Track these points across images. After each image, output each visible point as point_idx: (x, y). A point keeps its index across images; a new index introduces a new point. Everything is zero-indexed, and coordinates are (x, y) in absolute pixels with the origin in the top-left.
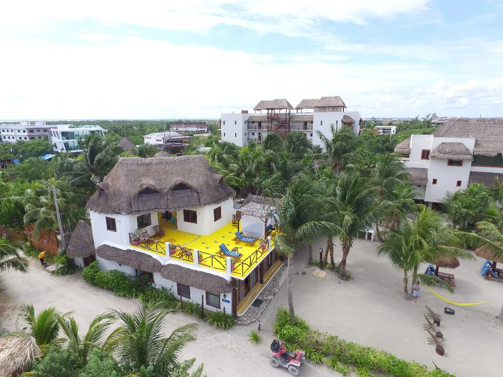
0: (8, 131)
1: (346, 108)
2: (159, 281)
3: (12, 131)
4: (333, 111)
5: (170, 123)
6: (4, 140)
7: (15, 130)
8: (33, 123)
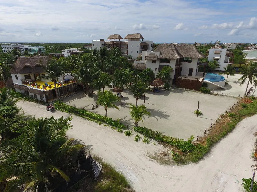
0: (5, 48)
1: (144, 39)
2: (31, 94)
3: (7, 48)
4: (136, 40)
5: (84, 45)
6: (4, 52)
7: (8, 48)
8: (17, 44)
